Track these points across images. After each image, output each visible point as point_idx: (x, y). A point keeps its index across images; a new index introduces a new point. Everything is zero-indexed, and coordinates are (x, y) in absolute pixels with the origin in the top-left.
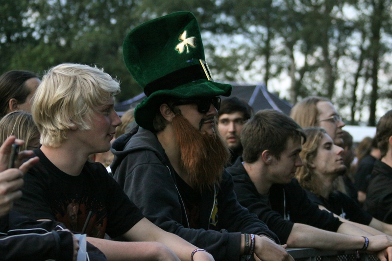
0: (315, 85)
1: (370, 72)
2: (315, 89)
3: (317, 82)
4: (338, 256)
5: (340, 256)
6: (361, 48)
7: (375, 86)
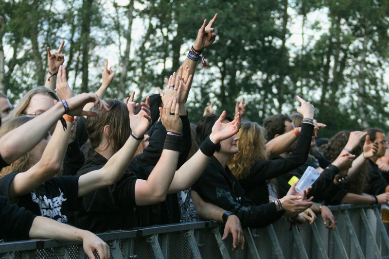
0: (25, 78)
1: (80, 66)
2: (25, 82)
3: (27, 75)
4: (37, 251)
5: (39, 250)
6: (71, 41)
7: (85, 80)
